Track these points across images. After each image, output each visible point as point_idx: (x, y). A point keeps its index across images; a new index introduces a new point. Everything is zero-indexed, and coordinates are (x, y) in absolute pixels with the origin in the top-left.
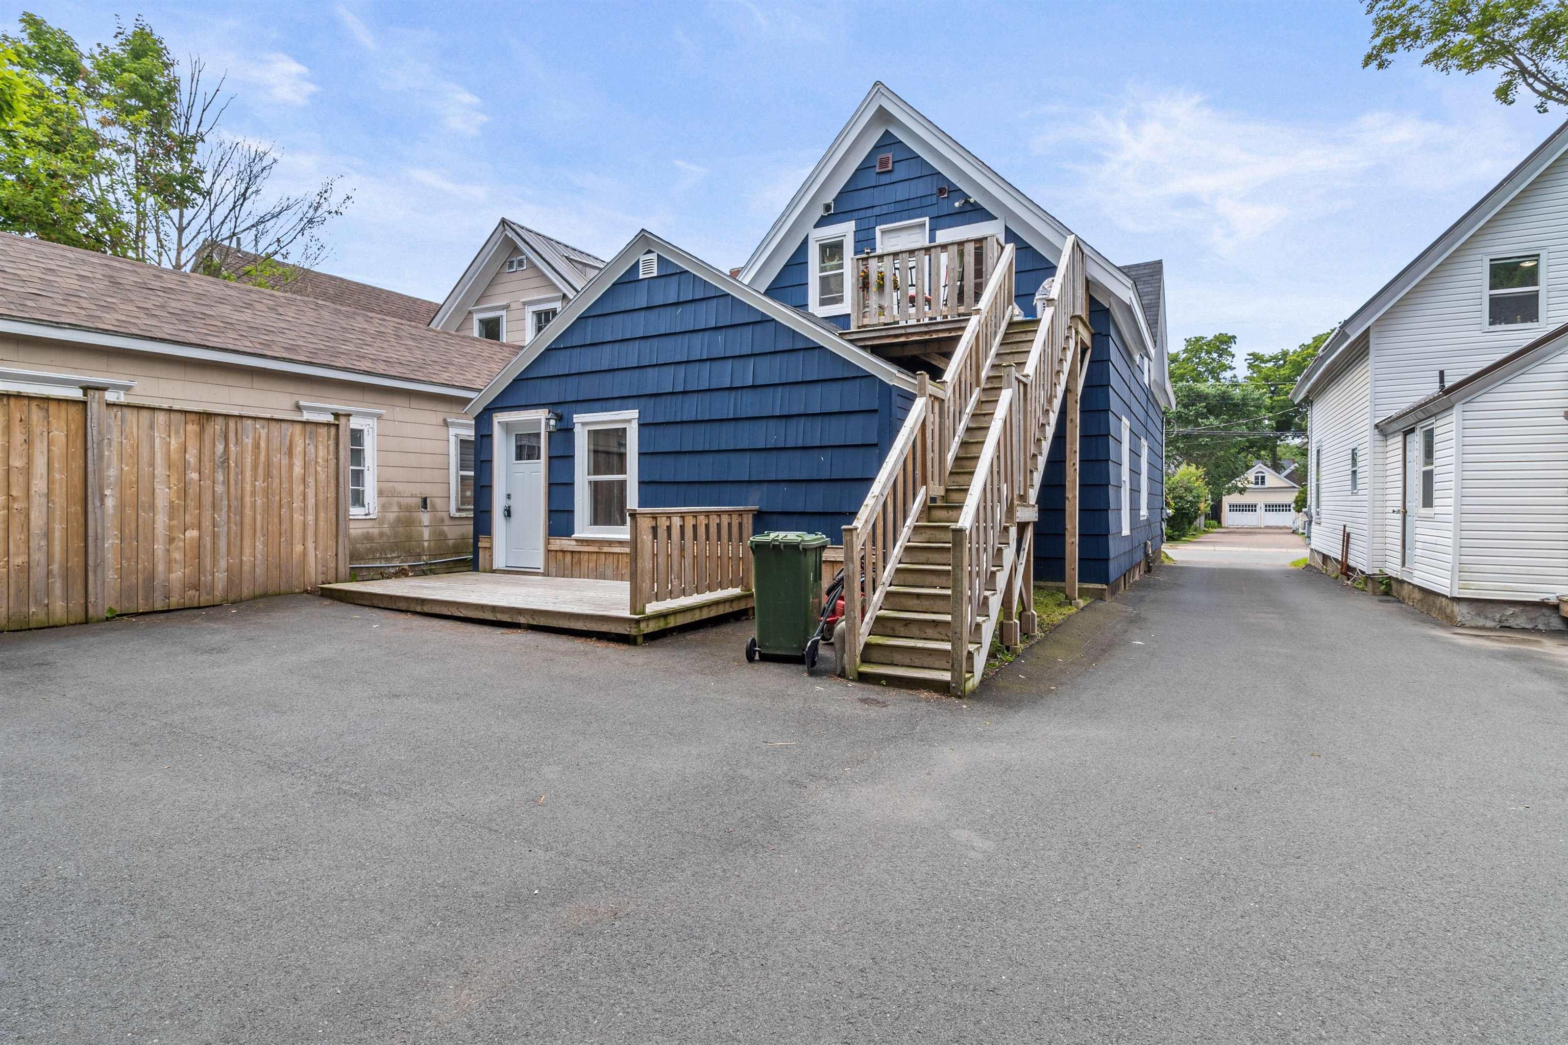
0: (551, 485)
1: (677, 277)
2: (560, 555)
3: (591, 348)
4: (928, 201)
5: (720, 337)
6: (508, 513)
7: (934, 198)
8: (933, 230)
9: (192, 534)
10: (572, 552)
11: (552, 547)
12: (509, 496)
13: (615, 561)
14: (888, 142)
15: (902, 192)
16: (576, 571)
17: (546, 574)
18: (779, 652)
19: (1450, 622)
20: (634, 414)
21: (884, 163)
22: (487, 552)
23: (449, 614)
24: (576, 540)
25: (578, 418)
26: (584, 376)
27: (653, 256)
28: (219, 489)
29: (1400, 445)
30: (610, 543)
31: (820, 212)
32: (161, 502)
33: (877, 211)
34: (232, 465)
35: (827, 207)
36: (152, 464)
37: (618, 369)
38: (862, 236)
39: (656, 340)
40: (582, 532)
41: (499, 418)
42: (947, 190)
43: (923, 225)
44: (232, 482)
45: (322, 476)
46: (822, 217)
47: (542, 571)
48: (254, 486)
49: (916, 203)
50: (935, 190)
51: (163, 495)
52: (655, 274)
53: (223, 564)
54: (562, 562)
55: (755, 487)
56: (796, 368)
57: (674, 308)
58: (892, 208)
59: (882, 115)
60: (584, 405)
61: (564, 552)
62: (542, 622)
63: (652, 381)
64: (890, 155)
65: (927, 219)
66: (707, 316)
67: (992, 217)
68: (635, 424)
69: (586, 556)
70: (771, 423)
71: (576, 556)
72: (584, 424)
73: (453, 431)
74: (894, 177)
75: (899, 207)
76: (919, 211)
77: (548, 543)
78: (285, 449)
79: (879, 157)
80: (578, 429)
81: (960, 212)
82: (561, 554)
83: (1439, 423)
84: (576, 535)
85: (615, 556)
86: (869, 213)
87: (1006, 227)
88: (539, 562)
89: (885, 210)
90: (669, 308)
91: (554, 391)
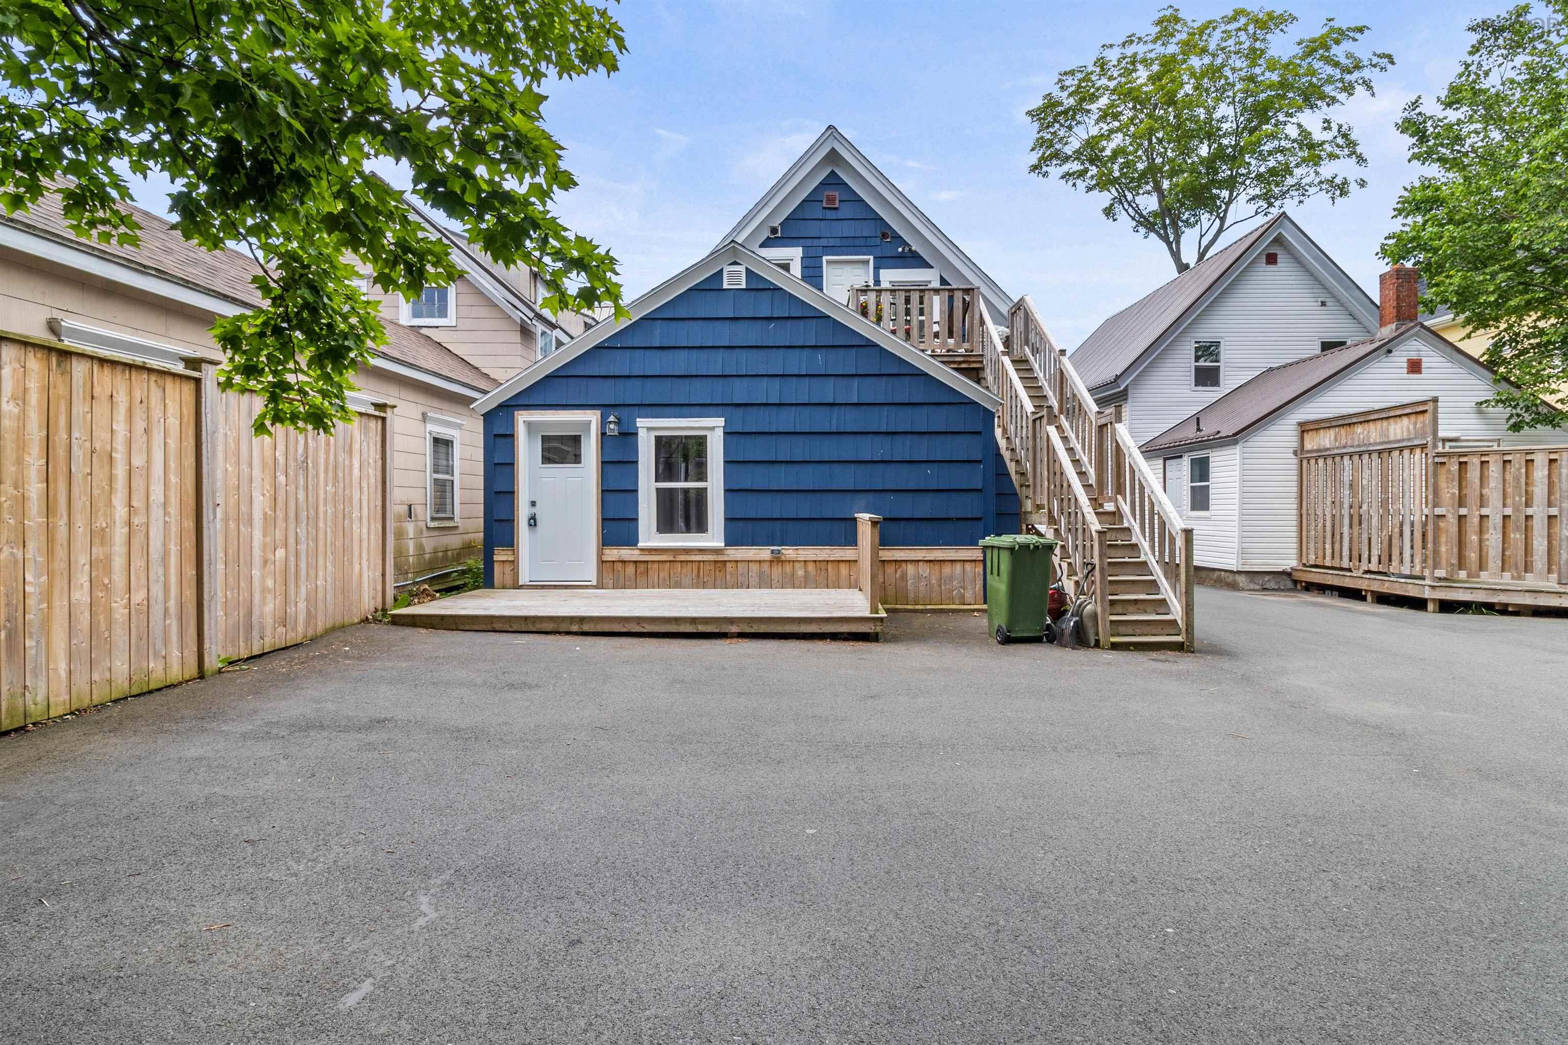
0: (605, 492)
1: (770, 293)
2: (619, 566)
3: (659, 353)
4: (872, 242)
5: (820, 356)
6: (533, 521)
7: (878, 241)
8: (877, 269)
9: (280, 553)
10: (636, 562)
11: (605, 558)
12: (533, 504)
13: (695, 571)
14: (833, 181)
15: (847, 229)
16: (641, 580)
17: (600, 586)
18: (1025, 635)
19: (1233, 586)
20: (720, 422)
21: (831, 200)
22: (508, 568)
23: (625, 630)
24: (641, 550)
25: (642, 423)
26: (649, 380)
27: (742, 269)
28: (301, 495)
29: (1162, 466)
30: (687, 551)
31: (766, 233)
32: (257, 515)
33: (823, 242)
34: (310, 465)
35: (774, 230)
36: (250, 465)
37: (697, 376)
38: (808, 262)
39: (744, 351)
40: (649, 540)
41: (522, 418)
42: (887, 234)
43: (868, 262)
44: (310, 487)
45: (372, 481)
46: (768, 238)
47: (595, 583)
48: (326, 492)
49: (862, 242)
50: (879, 234)
51: (260, 504)
52: (744, 286)
53: (303, 590)
54: (622, 573)
55: (862, 495)
56: (905, 391)
57: (765, 322)
58: (837, 242)
59: (833, 157)
60: (649, 409)
61: (624, 562)
62: (763, 629)
63: (740, 391)
64: (837, 194)
65: (871, 257)
66: (808, 334)
67: (927, 266)
68: (720, 433)
69: (656, 566)
70: (878, 439)
71: (642, 568)
72: (649, 429)
73: (430, 427)
74: (840, 215)
75: (846, 242)
76: (865, 249)
77: (600, 554)
78: (347, 448)
79: (827, 193)
80: (642, 433)
81: (901, 256)
82: (620, 564)
83: (1214, 454)
84: (641, 544)
85: (695, 566)
86: (816, 242)
87: (941, 277)
88: (590, 574)
89: (832, 242)
90: (760, 322)
91: (609, 392)
